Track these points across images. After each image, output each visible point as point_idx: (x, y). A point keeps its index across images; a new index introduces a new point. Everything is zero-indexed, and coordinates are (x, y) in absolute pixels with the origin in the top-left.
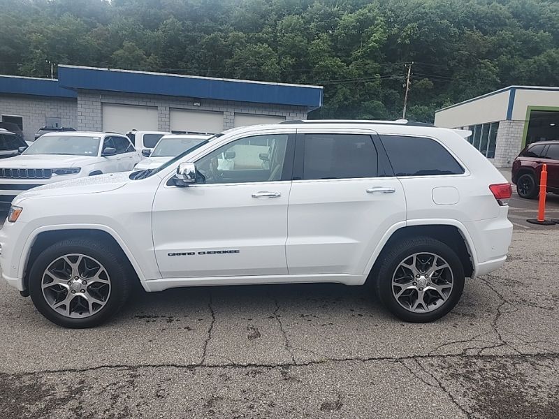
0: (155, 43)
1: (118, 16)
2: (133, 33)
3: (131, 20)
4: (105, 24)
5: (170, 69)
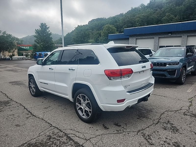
0: (180, 11)
1: (166, 4)
2: (171, 9)
3: (171, 4)
4: (161, 8)
5: (186, 20)
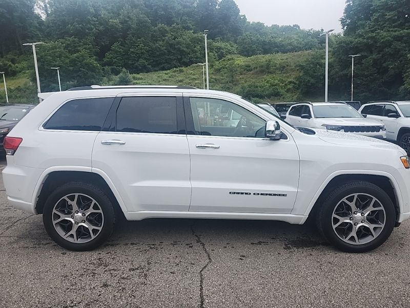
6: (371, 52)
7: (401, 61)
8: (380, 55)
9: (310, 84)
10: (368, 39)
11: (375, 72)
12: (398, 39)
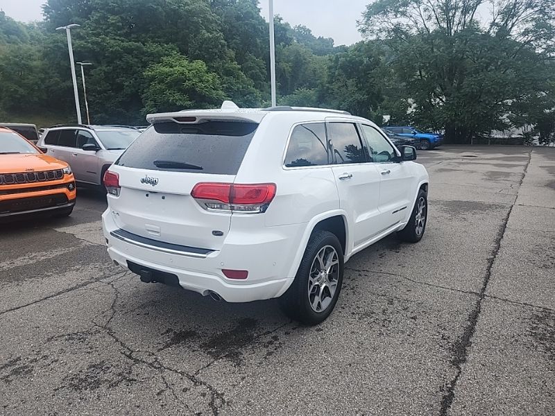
6: (99, 63)
7: (136, 79)
8: (111, 68)
9: (18, 96)
10: (93, 43)
11: (108, 88)
12: (129, 51)
